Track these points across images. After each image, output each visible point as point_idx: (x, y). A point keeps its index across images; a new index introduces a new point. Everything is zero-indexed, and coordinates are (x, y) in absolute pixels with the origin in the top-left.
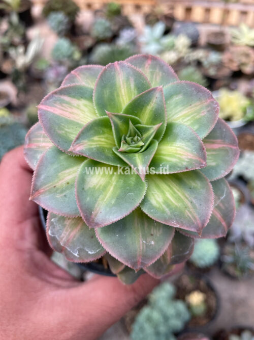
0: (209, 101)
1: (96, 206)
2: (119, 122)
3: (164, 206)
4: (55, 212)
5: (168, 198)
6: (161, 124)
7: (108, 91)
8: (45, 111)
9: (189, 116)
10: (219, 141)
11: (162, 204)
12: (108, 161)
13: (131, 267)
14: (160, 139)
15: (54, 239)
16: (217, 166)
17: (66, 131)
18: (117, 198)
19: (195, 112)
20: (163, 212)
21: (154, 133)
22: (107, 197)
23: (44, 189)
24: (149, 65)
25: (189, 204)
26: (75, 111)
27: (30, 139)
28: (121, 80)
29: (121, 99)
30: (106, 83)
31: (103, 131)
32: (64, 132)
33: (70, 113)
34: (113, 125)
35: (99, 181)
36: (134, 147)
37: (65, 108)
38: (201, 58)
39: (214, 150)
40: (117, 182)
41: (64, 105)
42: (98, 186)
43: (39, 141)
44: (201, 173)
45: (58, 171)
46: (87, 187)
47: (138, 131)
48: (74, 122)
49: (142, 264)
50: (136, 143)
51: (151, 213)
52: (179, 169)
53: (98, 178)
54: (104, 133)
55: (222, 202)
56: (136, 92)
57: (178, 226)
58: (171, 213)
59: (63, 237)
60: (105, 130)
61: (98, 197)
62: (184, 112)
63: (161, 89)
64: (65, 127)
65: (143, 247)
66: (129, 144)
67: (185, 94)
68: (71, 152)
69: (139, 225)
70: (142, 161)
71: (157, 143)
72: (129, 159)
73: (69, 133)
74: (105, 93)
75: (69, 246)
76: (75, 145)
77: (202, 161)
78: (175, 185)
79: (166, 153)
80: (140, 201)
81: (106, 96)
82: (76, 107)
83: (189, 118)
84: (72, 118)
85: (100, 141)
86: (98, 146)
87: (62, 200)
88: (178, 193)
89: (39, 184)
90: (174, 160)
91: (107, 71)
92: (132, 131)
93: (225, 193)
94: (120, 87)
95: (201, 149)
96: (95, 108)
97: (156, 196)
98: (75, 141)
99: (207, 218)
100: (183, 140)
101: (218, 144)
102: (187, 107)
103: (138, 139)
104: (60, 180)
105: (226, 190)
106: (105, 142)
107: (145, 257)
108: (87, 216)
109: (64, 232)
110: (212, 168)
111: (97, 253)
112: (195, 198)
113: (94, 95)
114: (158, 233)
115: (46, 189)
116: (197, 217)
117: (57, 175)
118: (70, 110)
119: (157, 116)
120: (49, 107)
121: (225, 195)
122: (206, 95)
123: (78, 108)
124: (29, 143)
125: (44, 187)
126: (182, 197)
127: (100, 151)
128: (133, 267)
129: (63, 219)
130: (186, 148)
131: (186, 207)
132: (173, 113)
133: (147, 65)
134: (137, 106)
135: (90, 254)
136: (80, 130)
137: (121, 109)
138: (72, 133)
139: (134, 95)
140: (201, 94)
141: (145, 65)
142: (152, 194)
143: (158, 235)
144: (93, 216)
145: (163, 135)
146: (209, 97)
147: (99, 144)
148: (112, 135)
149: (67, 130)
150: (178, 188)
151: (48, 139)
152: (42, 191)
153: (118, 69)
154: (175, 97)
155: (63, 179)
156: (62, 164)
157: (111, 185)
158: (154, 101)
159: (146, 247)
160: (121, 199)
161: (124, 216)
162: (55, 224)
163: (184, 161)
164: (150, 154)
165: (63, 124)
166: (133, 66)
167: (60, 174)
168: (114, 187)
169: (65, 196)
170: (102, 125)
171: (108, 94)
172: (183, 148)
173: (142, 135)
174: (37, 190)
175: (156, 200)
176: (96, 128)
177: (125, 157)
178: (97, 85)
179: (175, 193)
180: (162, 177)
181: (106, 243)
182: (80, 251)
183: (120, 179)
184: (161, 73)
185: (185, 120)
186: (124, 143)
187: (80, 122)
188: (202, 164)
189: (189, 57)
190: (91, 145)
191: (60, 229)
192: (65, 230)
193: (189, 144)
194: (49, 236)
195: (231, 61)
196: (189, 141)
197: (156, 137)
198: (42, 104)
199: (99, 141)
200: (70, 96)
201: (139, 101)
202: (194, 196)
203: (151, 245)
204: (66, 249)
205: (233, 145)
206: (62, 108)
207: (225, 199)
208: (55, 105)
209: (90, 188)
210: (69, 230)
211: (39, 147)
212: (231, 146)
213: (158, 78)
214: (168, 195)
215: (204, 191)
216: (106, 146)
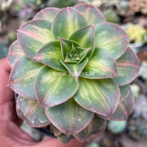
0: (123, 36)
1: (47, 94)
2: (66, 44)
3: (88, 98)
4: (22, 95)
5: (91, 94)
6: (91, 48)
7: (61, 25)
8: (22, 33)
9: (109, 44)
10: (127, 61)
11: (87, 97)
12: (57, 68)
13: (65, 134)
14: (90, 57)
15: (20, 111)
16: (125, 77)
18: (60, 91)
19: (114, 43)
21: (87, 53)
22: (54, 89)
23: (16, 81)
24: (88, 10)
25: (104, 99)
26: (40, 35)
27: (12, 50)
28: (70, 18)
29: (69, 30)
30: (60, 20)
32: (32, 47)
33: (37, 36)
34: (61, 46)
35: (50, 79)
36: (74, 60)
37: (34, 32)
38: (116, 4)
39: (124, 67)
40: (61, 81)
41: (34, 31)
42: (49, 82)
43: (17, 51)
44: (114, 80)
45: (26, 71)
46: (42, 82)
47: (77, 51)
48: (39, 42)
49: (72, 132)
50: (75, 58)
52: (99, 77)
53: (49, 78)
54: (56, 50)
55: (126, 99)
56: (78, 27)
57: (95, 112)
58: (92, 103)
59: (26, 111)
60: (57, 48)
61: (48, 89)
62: (107, 42)
63: (94, 26)
64: (33, 44)
65: (74, 122)
66: (71, 58)
67: (108, 30)
68: (34, 60)
69: (72, 108)
70: (77, 70)
71: (88, 60)
72: (69, 67)
73: (35, 48)
74: (59, 25)
75: (29, 117)
76: (37, 56)
77: (114, 73)
78: (97, 86)
79: (93, 66)
80: (74, 94)
81: (59, 28)
82: (41, 33)
83: (109, 46)
84: (38, 39)
85: (53, 55)
86: (51, 58)
87: (27, 88)
88: (98, 91)
89: (14, 77)
90: (97, 71)
91: (62, 13)
92: (74, 50)
93: (128, 94)
94: (69, 23)
95: (114, 66)
96: (52, 34)
97: (84, 92)
98: (38, 54)
99: (114, 108)
100: (104, 59)
101: (127, 63)
102: (109, 39)
103: (76, 56)
104: (27, 76)
105: (129, 92)
106: (57, 56)
107: (74, 128)
108: (40, 99)
109: (27, 108)
110: (122, 78)
111: (46, 122)
112: (108, 95)
113: (52, 26)
114: (83, 114)
115: (18, 81)
116: (108, 107)
117: (25, 73)
118: (36, 34)
119: (89, 43)
120: (24, 31)
121: (128, 95)
122: (122, 32)
123: (42, 34)
124: (11, 52)
125: (17, 79)
126: (100, 94)
127: (53, 61)
128: (66, 133)
129: (27, 100)
130: (105, 64)
131: (102, 100)
132: (100, 42)
133: (87, 11)
134: (78, 35)
135: (41, 123)
136: (41, 47)
137: (68, 36)
138: (36, 48)
139: (77, 28)
140: (119, 32)
141: (86, 11)
142: (82, 90)
143: (83, 116)
144: (44, 100)
145: (92, 55)
146: (123, 34)
147: (52, 57)
148: (61, 51)
149: (34, 46)
150: (98, 88)
151: (22, 51)
152: (15, 82)
153: (69, 12)
154: (102, 32)
155: (29, 76)
156: (29, 66)
157: (57, 82)
158: (88, 34)
159: (76, 122)
160: (62, 91)
161: (63, 102)
162: (22, 102)
163: (103, 72)
164: (82, 66)
165: (32, 43)
166: (78, 11)
167: (27, 72)
168: (59, 84)
169: (29, 86)
170: (55, 45)
171: (61, 26)
172: (103, 64)
173: (79, 53)
175: (84, 94)
176: (51, 47)
177: (67, 66)
178: (54, 20)
179: (96, 91)
180: (89, 80)
181: (51, 117)
182: (35, 120)
183: (63, 79)
184: (95, 16)
185: (106, 47)
186: (67, 58)
187: (42, 42)
188: (114, 75)
189: (108, 3)
190: (47, 57)
191: (25, 106)
192: (27, 106)
193: (108, 62)
194: (18, 109)
195: (135, 6)
196: (107, 60)
197: (88, 55)
198: (20, 29)
200: (37, 26)
201: (79, 33)
202: (107, 94)
203: (78, 121)
204: (27, 118)
205: (136, 65)
206: (32, 32)
207: (128, 97)
208: (28, 30)
209: (44, 83)
210: (30, 107)
211: (16, 55)
212: (135, 66)
213: (93, 19)
214: (92, 92)
215: (114, 91)
216: (56, 58)
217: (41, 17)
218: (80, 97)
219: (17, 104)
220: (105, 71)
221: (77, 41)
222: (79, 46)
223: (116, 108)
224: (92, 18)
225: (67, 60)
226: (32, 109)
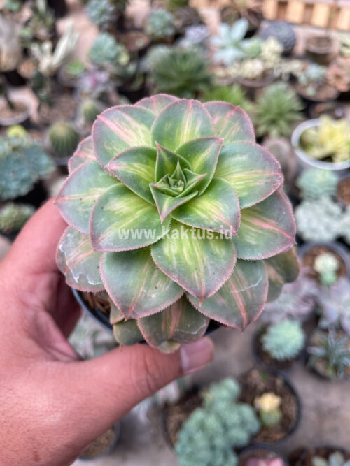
0: (273, 173)
1: (107, 229)
2: (166, 159)
3: (174, 258)
5: (183, 253)
6: (206, 175)
7: (170, 125)
8: (102, 122)
9: (244, 180)
10: (273, 222)
11: (173, 255)
15: (62, 255)
16: (257, 246)
17: (114, 150)
19: (252, 179)
20: (170, 263)
21: (196, 182)
23: (69, 197)
24: (231, 116)
25: (202, 268)
26: (131, 132)
27: (82, 148)
28: (188, 119)
30: (172, 117)
31: (147, 161)
32: (110, 149)
33: (125, 133)
34: (157, 158)
36: (173, 190)
37: (123, 126)
39: (261, 229)
40: (141, 217)
41: (123, 123)
42: (119, 212)
43: (88, 152)
44: (233, 244)
45: (90, 186)
46: (106, 208)
47: (184, 175)
49: (134, 312)
50: (177, 187)
51: (158, 259)
52: (202, 225)
53: (121, 205)
54: (147, 163)
55: (251, 289)
58: (177, 267)
59: (71, 256)
60: (151, 162)
61: (113, 223)
62: (241, 175)
63: (222, 141)
65: (142, 295)
66: (170, 186)
67: (250, 156)
68: (106, 169)
69: (147, 272)
70: (170, 204)
72: (158, 197)
74: (166, 125)
75: (73, 268)
76: (113, 163)
78: (198, 244)
80: (152, 243)
81: (166, 129)
82: (132, 129)
83: (242, 183)
84: (125, 138)
85: (140, 170)
86: (135, 173)
87: (82, 215)
88: (197, 252)
89: (66, 190)
90: (203, 216)
91: (178, 105)
92: (178, 173)
93: (259, 282)
94: (185, 125)
95: (235, 217)
96: (151, 136)
97: (172, 246)
98: (114, 160)
99: (214, 289)
101: (270, 225)
102: (246, 171)
103: (181, 183)
104: (89, 195)
105: (261, 279)
106: (145, 173)
107: (139, 306)
108: (94, 235)
109: (75, 251)
110: (250, 246)
111: (97, 285)
112: (212, 265)
113: (154, 123)
114: (163, 288)
115: (71, 198)
116: (204, 284)
117: (88, 189)
118: (126, 130)
120: (108, 120)
121: (257, 284)
122: (274, 166)
123: (135, 132)
124: (80, 151)
126: (199, 258)
127: (135, 180)
128: (123, 311)
129: (78, 237)
130: (222, 209)
131: (196, 269)
133: (228, 115)
134: (192, 148)
135: (88, 284)
136: (125, 150)
138: (116, 152)
140: (268, 163)
141: (226, 115)
144: (100, 238)
145: (206, 189)
146: (276, 169)
147: (137, 172)
148: (154, 168)
149: (114, 148)
150: (199, 248)
152: (67, 198)
153: (191, 107)
154: (239, 156)
155: (92, 195)
156: (97, 180)
157: (132, 218)
158: (210, 150)
159: (145, 297)
162: (69, 239)
163: (213, 221)
165: (113, 142)
167: (91, 189)
168: (134, 221)
169: (87, 212)
170: (148, 155)
171: (169, 127)
172: (219, 209)
173: (187, 181)
174: (63, 196)
175: (169, 249)
176: (141, 156)
177: (156, 194)
178: (161, 115)
179: (193, 250)
182: (82, 277)
184: (239, 128)
185: (237, 183)
186: (163, 181)
190: (128, 170)
191: (72, 247)
192: (76, 249)
193: (227, 206)
194: (59, 250)
196: (227, 203)
197: (198, 187)
198: (103, 115)
199: (138, 169)
200: (131, 117)
201: (194, 145)
202: (211, 262)
203: (151, 297)
204: (69, 271)
205: (288, 233)
206: (119, 125)
207: (256, 287)
208: (114, 120)
209: (109, 210)
210: (80, 251)
211: (86, 158)
212: (284, 234)
213: (234, 132)
214: (185, 250)
215: (226, 262)
216: (144, 176)
217: (147, 106)
218: (162, 251)
219: (60, 241)
220: (216, 220)
221: (188, 159)
222: (189, 169)
223: (217, 290)
224: (233, 129)
225: (161, 185)
226: (81, 256)
